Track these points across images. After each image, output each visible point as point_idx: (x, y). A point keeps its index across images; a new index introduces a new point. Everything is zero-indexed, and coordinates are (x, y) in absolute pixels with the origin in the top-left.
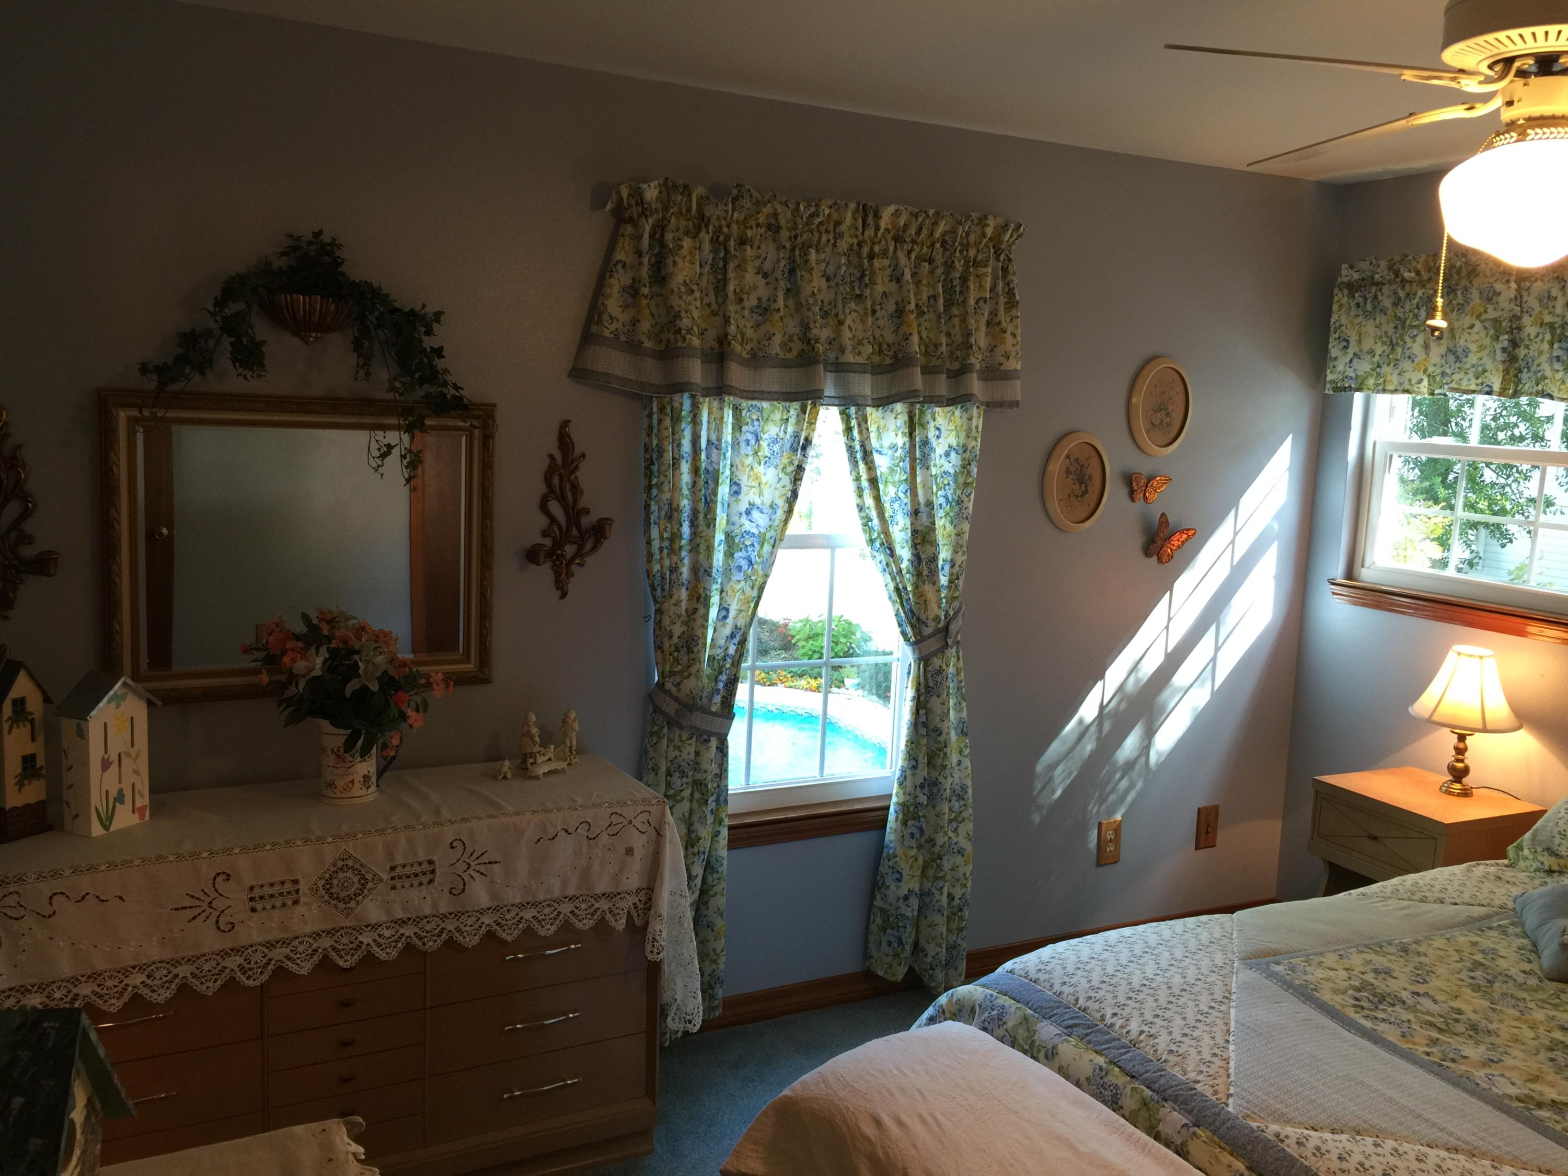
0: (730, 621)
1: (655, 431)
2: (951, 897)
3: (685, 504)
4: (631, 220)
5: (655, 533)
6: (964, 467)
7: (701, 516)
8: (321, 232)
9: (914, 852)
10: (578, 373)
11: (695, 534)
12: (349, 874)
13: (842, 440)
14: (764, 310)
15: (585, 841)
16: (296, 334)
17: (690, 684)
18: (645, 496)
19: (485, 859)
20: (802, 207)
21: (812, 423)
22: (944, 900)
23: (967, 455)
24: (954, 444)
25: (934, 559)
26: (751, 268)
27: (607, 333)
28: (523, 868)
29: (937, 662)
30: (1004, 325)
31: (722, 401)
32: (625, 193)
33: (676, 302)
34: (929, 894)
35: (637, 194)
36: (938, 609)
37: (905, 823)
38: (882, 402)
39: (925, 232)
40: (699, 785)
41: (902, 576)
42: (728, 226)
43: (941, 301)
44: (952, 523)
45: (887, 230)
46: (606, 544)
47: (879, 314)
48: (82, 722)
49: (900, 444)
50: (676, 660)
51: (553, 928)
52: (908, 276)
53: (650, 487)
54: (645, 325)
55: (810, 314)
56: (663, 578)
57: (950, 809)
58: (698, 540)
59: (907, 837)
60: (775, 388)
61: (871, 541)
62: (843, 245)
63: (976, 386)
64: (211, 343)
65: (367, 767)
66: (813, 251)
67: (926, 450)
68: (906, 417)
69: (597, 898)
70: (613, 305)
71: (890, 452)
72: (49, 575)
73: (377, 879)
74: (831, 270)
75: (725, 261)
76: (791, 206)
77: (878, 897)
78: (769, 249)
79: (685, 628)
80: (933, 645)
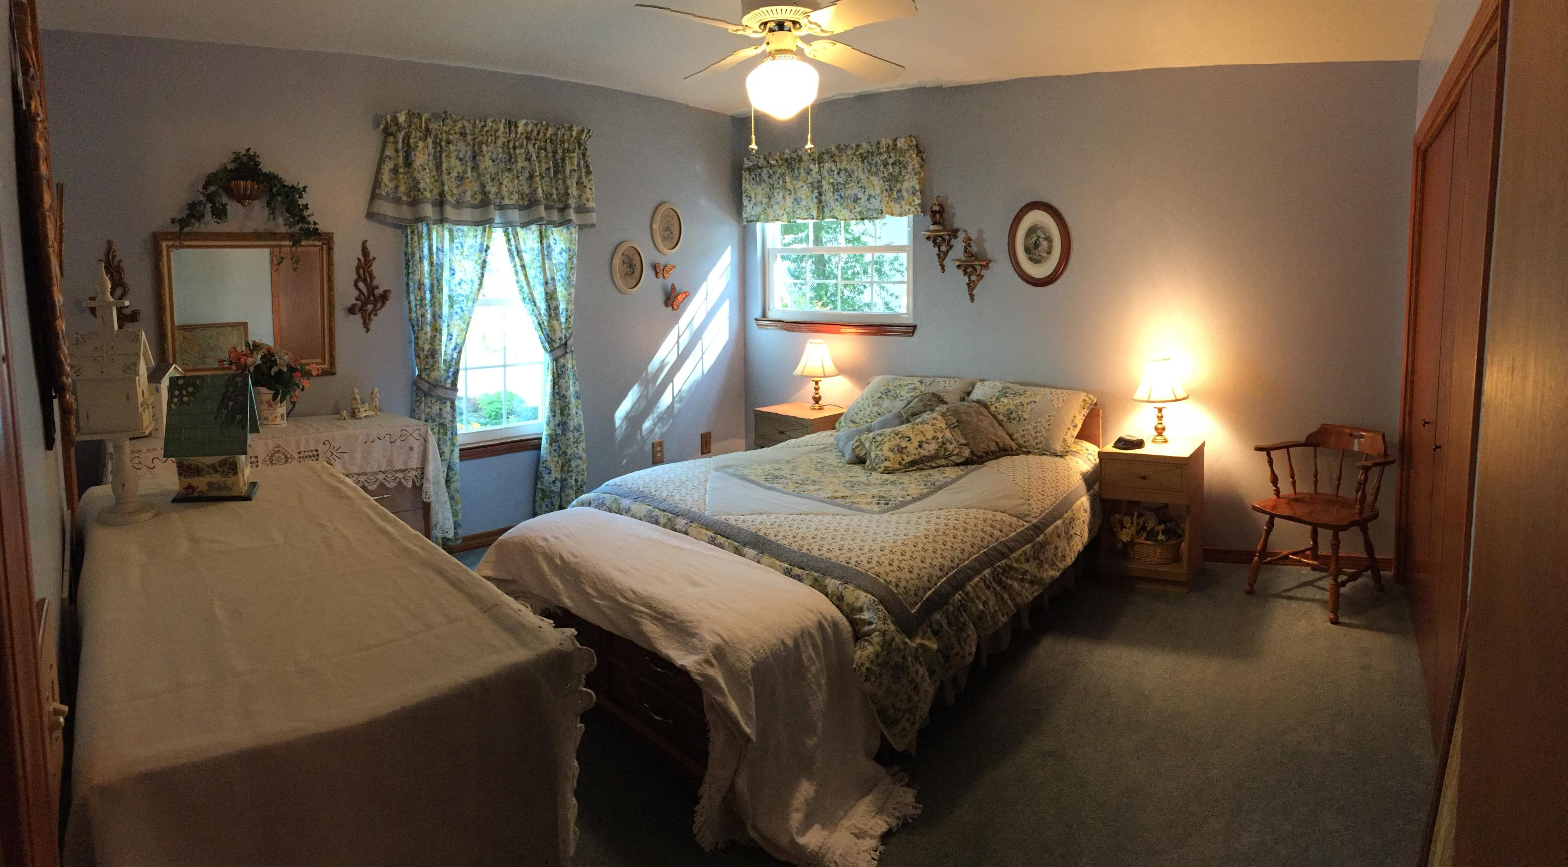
0: (453, 341)
1: (410, 244)
2: (576, 481)
3: (427, 282)
4: (392, 134)
5: (412, 297)
6: (570, 259)
7: (435, 288)
8: (249, 149)
9: (556, 459)
10: (370, 215)
11: (433, 297)
12: (280, 454)
13: (506, 246)
14: (461, 178)
15: (389, 444)
16: (239, 202)
17: (434, 374)
18: (406, 279)
19: (340, 451)
20: (477, 122)
21: (489, 238)
22: (573, 483)
23: (571, 253)
24: (564, 248)
25: (557, 308)
26: (454, 155)
27: (383, 193)
28: (358, 456)
29: (562, 361)
30: (585, 184)
31: (443, 226)
32: (389, 119)
33: (418, 176)
34: (565, 480)
35: (395, 119)
36: (560, 334)
37: (551, 444)
38: (525, 225)
39: (541, 135)
40: (442, 425)
41: (541, 317)
42: (441, 134)
43: (552, 170)
44: (565, 289)
45: (522, 133)
46: (388, 303)
47: (520, 178)
48: (158, 385)
49: (536, 248)
50: (427, 363)
51: (375, 487)
52: (534, 157)
53: (408, 274)
54: (402, 188)
55: (484, 179)
56: (418, 320)
57: (574, 436)
58: (435, 300)
59: (553, 452)
60: (469, 219)
61: (524, 299)
62: (500, 142)
63: (572, 215)
64: (202, 208)
65: (282, 409)
66: (484, 146)
67: (550, 250)
68: (538, 233)
69: (396, 471)
70: (386, 178)
71: (531, 252)
72: (137, 321)
73: (293, 458)
74: (494, 157)
75: (441, 152)
76: (472, 122)
77: (539, 483)
78: (461, 145)
79: (430, 346)
80: (559, 352)
